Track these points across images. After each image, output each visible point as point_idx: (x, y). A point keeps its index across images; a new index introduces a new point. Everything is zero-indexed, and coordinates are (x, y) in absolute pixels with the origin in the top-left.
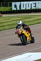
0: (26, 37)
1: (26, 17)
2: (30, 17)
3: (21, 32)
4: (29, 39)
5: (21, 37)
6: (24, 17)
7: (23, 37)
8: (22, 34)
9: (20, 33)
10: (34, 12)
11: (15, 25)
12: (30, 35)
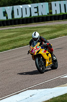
0: (44, 60)
1: (23, 31)
2: (29, 29)
3: (36, 51)
4: (49, 63)
5: (37, 59)
6: (20, 31)
7: (39, 60)
8: (39, 56)
9: (35, 54)
10: (35, 22)
11: (6, 44)
12: (51, 57)
